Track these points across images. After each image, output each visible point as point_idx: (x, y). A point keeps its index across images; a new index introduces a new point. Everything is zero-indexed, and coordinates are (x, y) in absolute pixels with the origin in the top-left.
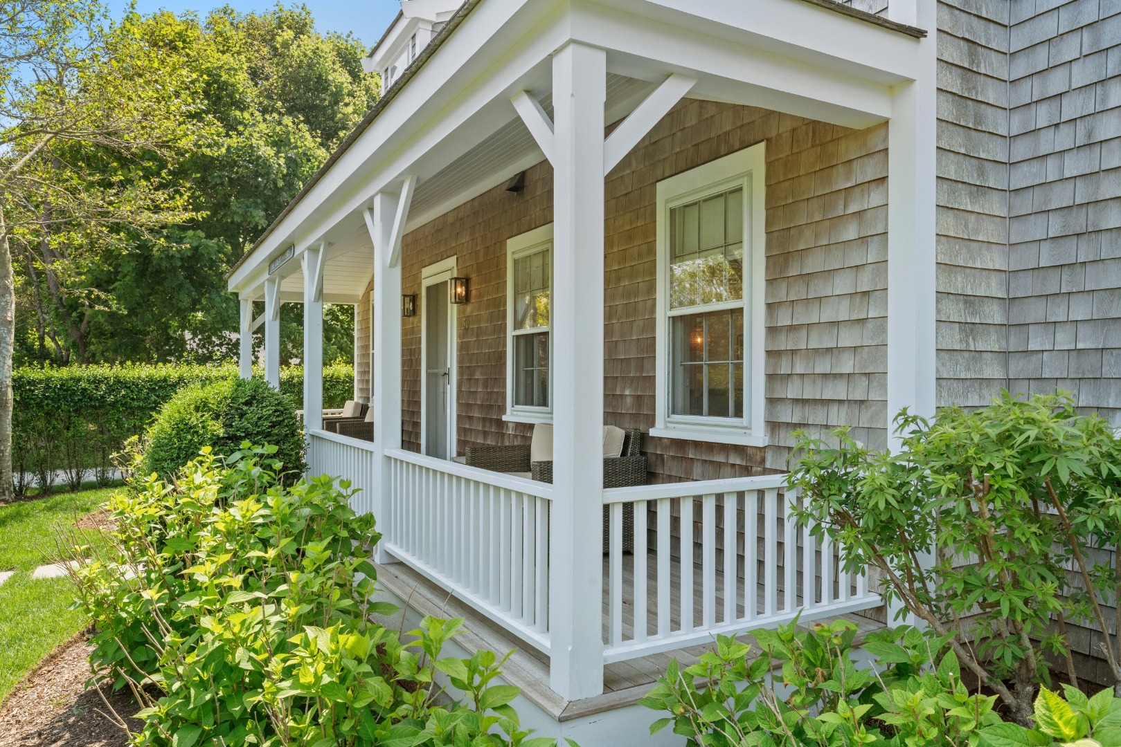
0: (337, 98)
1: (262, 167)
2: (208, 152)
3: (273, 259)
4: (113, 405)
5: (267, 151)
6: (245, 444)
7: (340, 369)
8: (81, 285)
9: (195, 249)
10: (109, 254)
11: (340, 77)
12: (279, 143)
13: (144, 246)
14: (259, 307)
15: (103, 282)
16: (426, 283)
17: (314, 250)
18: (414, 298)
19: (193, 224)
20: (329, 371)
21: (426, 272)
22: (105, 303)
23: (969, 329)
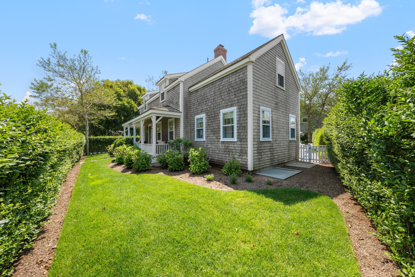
0: (137, 96)
1: (125, 107)
2: (118, 106)
3: (129, 124)
4: (103, 142)
5: (126, 104)
6: (128, 144)
7: (138, 137)
8: (97, 124)
9: (115, 119)
10: (101, 120)
11: (138, 92)
12: (128, 103)
13: (107, 118)
14: (127, 128)
15: (100, 124)
16: (149, 126)
17: (135, 124)
18: (147, 128)
19: (115, 115)
20: (136, 137)
21: (149, 125)
22: (101, 127)
23: (187, 133)
